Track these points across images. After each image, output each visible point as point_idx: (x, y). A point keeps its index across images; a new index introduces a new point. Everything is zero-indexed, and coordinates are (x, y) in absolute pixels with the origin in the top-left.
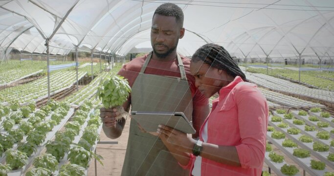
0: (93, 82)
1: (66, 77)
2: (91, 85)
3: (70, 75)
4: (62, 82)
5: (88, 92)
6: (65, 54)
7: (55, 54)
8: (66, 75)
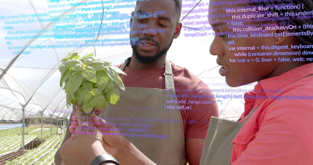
0: (42, 146)
1: (14, 141)
2: (39, 148)
3: (18, 139)
4: (8, 146)
5: (35, 155)
6: (18, 120)
7: (8, 120)
8: (14, 139)
